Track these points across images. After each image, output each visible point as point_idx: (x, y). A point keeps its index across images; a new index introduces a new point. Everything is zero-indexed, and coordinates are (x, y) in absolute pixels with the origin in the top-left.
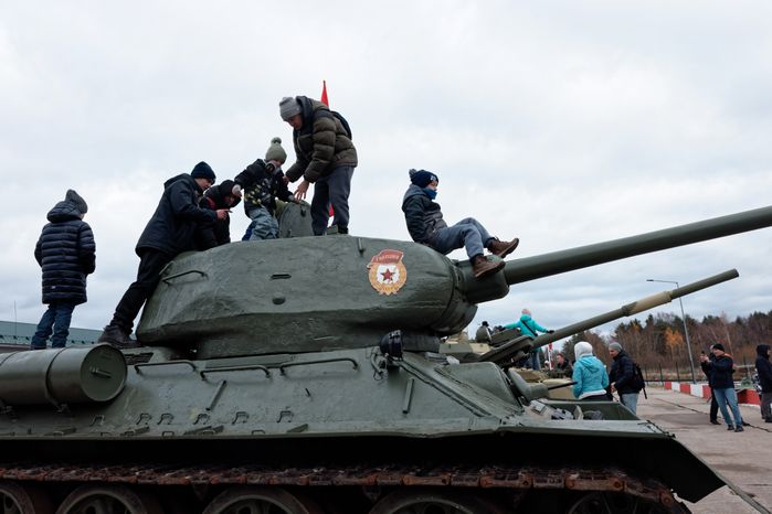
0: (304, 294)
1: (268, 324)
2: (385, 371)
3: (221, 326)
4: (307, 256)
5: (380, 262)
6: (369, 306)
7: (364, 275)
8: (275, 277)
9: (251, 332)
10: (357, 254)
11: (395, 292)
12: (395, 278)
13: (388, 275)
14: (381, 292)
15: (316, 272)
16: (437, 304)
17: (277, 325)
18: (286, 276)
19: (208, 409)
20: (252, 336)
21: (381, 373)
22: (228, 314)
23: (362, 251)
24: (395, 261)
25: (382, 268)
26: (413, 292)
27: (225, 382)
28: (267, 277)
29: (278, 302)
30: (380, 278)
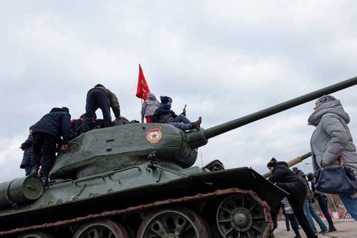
0: (119, 146)
1: (104, 159)
2: (151, 170)
3: (85, 163)
4: (121, 132)
5: (151, 131)
6: (146, 148)
7: (145, 137)
8: (108, 141)
9: (97, 164)
10: (142, 130)
11: (157, 142)
12: (157, 137)
13: (154, 136)
14: (152, 142)
15: (125, 137)
16: (176, 146)
17: (108, 159)
18: (113, 140)
19: (78, 195)
20: (98, 165)
21: (149, 171)
22: (88, 158)
23: (144, 128)
24: (157, 131)
25: (152, 134)
26: (165, 141)
27: (85, 185)
28: (104, 141)
29: (109, 150)
30: (151, 138)
